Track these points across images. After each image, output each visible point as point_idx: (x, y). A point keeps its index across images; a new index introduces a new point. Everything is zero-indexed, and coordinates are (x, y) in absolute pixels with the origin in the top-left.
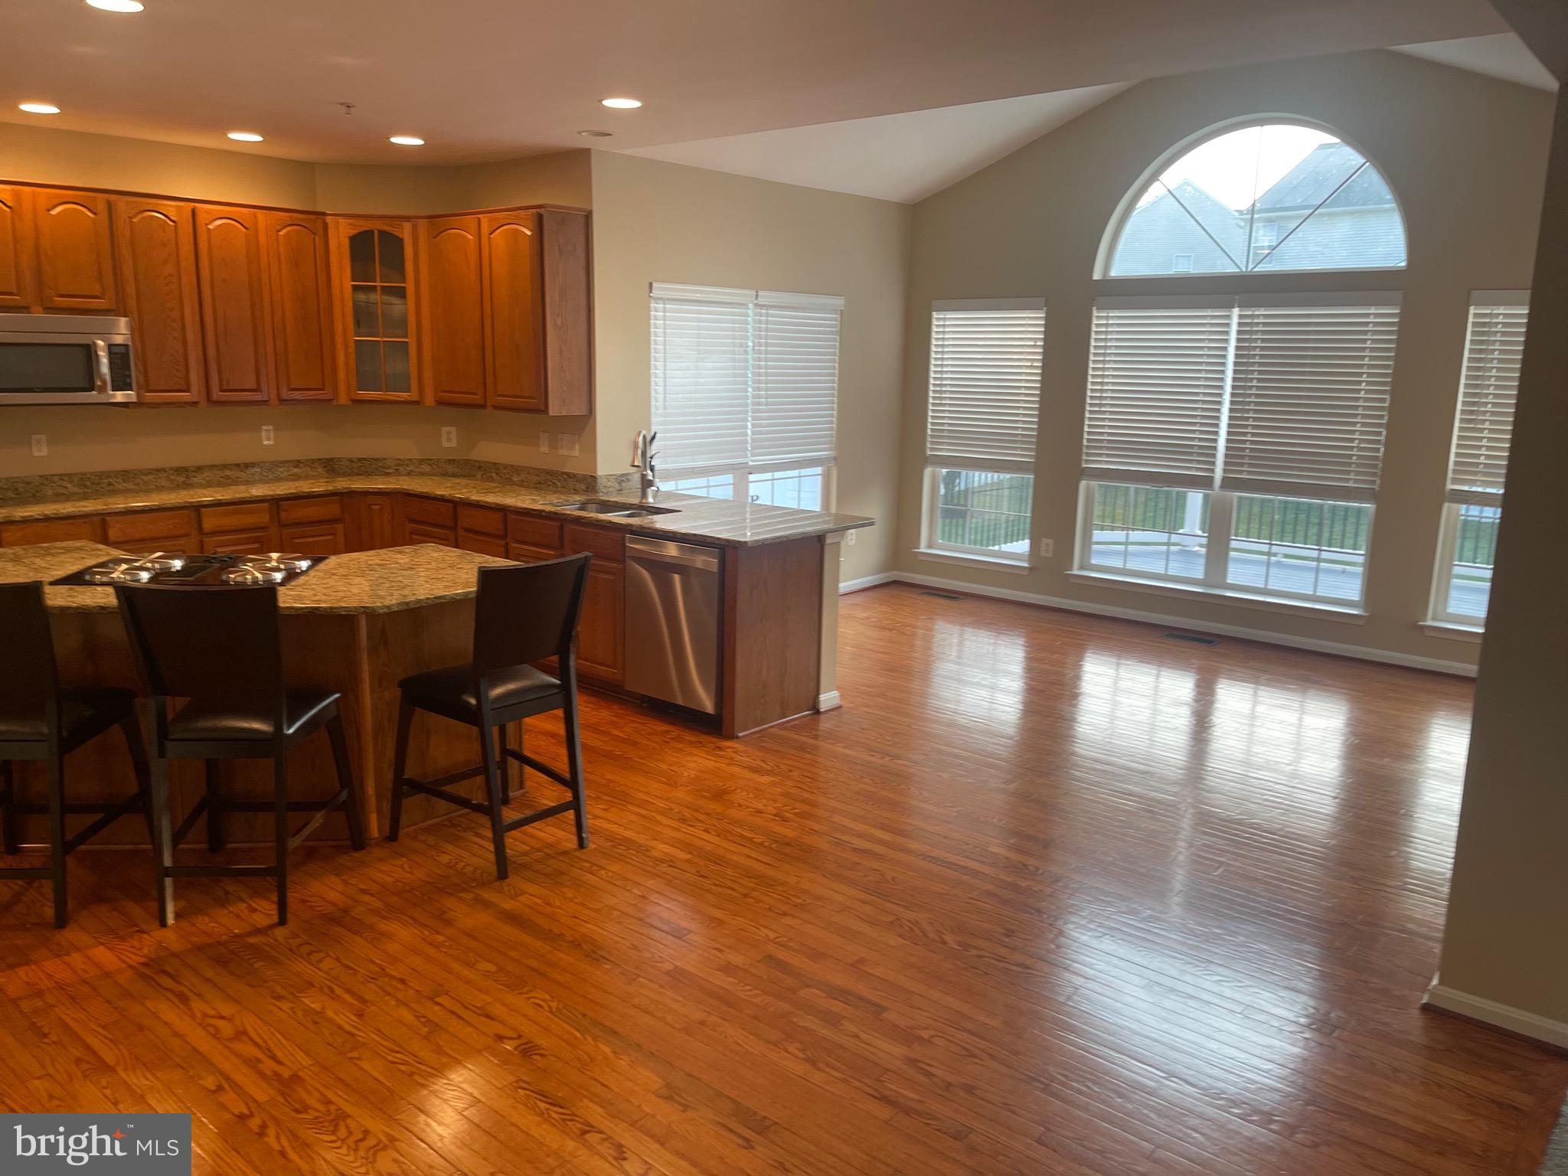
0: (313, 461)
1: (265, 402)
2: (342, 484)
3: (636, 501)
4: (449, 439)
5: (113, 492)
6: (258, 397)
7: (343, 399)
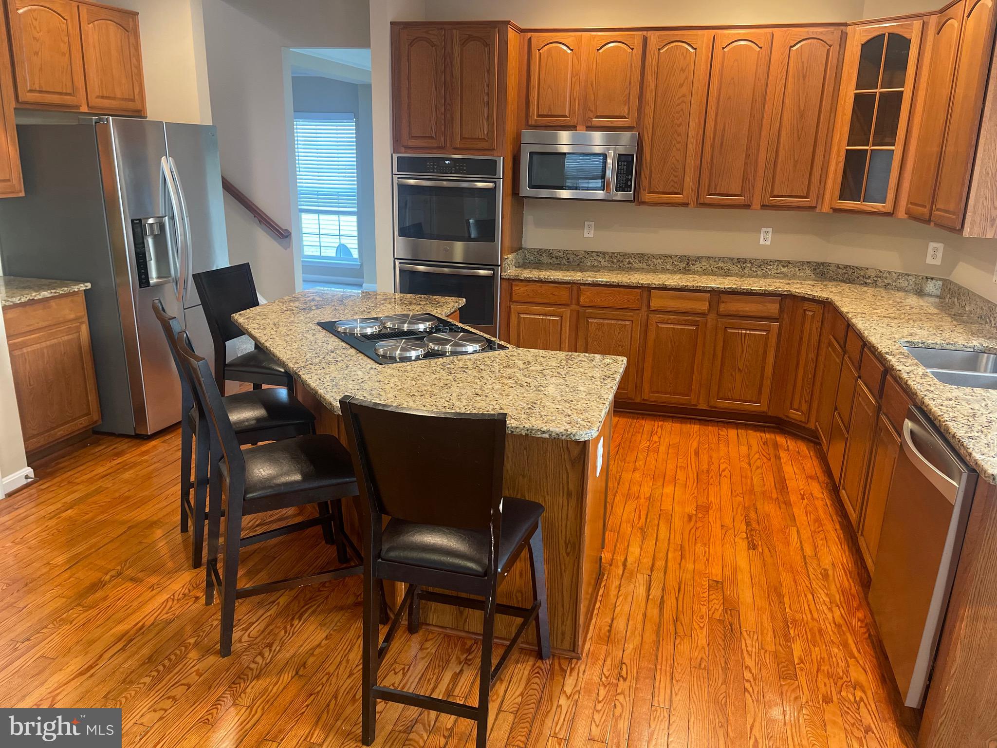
4: (935, 254)
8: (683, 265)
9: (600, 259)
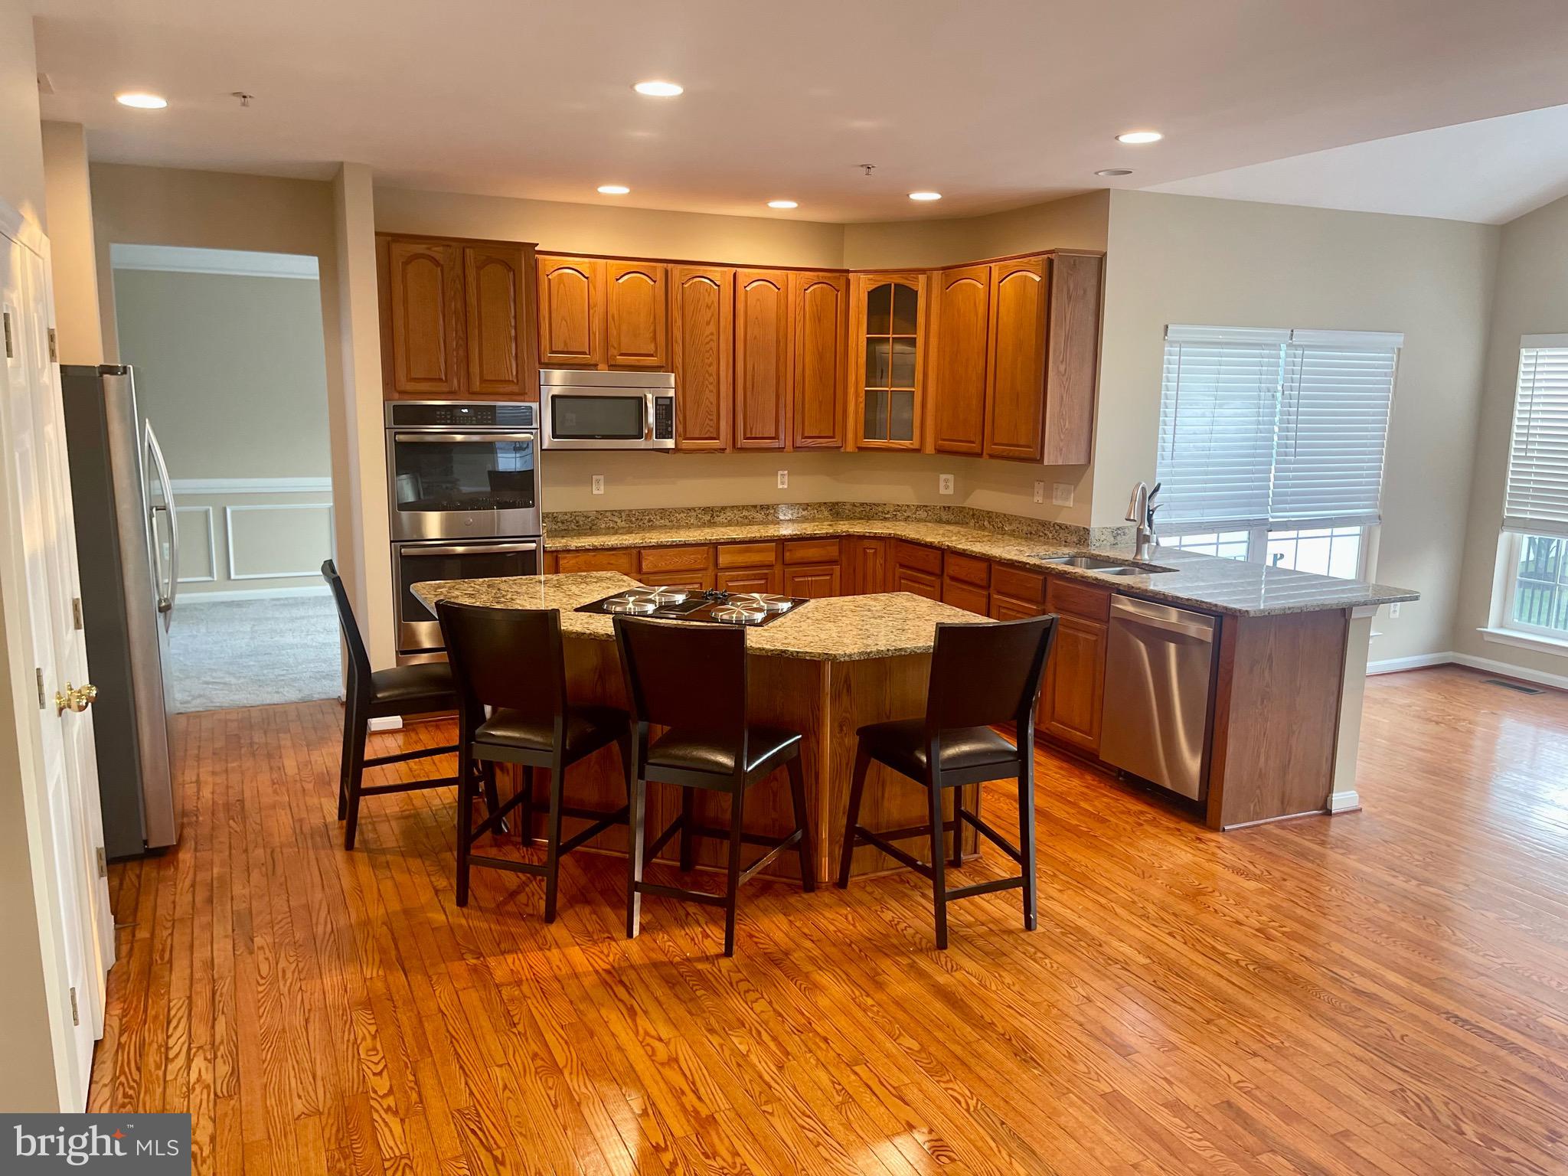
0: (820, 505)
1: (781, 449)
2: (844, 527)
3: (1130, 557)
4: (946, 485)
5: (653, 528)
6: (775, 444)
7: (850, 447)
8: (707, 518)
9: (616, 519)
